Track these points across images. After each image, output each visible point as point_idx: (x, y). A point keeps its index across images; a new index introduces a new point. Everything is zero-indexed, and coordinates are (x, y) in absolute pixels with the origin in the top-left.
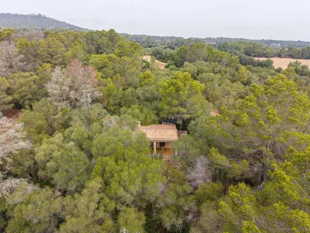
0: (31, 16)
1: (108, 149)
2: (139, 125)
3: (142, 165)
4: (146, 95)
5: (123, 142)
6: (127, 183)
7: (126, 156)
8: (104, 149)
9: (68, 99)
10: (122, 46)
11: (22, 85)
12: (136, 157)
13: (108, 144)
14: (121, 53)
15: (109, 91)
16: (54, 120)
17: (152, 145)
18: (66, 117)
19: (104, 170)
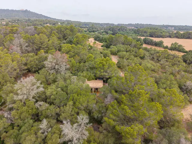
0: (21, 11)
1: (74, 91)
2: (87, 81)
3: (87, 96)
4: (90, 66)
5: (80, 88)
6: (82, 103)
7: (81, 93)
8: (73, 91)
9: (54, 69)
10: (78, 37)
11: (31, 61)
12: (85, 94)
13: (74, 89)
14: (77, 41)
15: (73, 64)
16: (49, 79)
17: (92, 89)
18: (55, 77)
19: (73, 99)
